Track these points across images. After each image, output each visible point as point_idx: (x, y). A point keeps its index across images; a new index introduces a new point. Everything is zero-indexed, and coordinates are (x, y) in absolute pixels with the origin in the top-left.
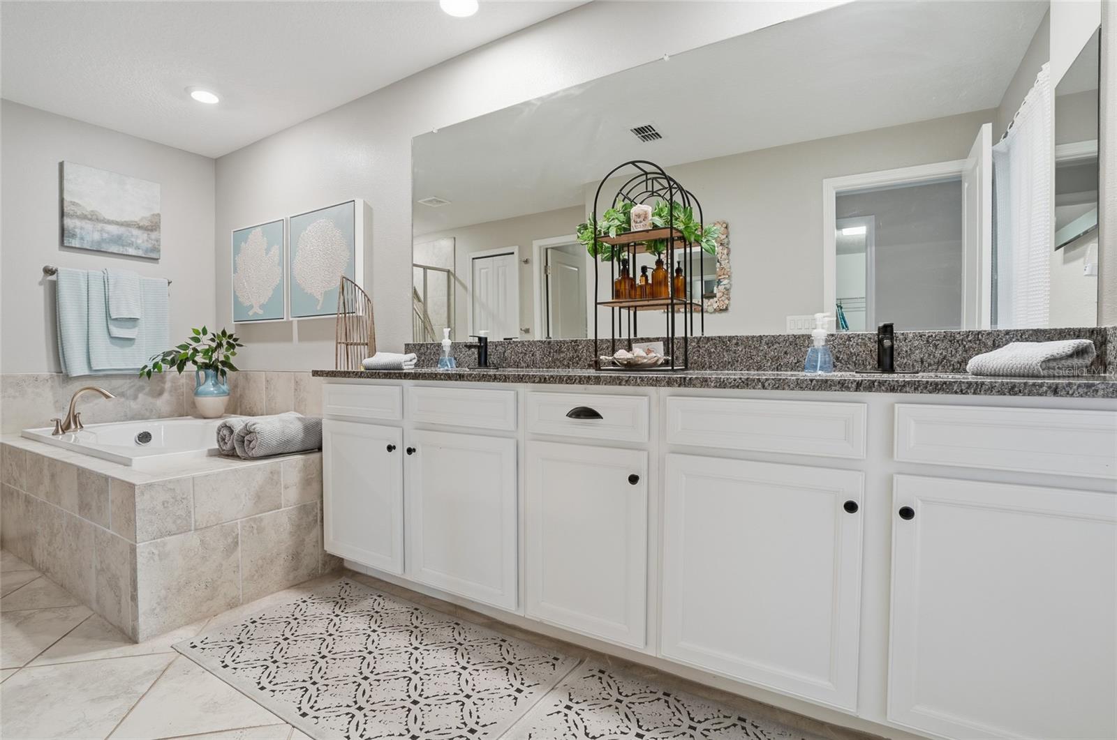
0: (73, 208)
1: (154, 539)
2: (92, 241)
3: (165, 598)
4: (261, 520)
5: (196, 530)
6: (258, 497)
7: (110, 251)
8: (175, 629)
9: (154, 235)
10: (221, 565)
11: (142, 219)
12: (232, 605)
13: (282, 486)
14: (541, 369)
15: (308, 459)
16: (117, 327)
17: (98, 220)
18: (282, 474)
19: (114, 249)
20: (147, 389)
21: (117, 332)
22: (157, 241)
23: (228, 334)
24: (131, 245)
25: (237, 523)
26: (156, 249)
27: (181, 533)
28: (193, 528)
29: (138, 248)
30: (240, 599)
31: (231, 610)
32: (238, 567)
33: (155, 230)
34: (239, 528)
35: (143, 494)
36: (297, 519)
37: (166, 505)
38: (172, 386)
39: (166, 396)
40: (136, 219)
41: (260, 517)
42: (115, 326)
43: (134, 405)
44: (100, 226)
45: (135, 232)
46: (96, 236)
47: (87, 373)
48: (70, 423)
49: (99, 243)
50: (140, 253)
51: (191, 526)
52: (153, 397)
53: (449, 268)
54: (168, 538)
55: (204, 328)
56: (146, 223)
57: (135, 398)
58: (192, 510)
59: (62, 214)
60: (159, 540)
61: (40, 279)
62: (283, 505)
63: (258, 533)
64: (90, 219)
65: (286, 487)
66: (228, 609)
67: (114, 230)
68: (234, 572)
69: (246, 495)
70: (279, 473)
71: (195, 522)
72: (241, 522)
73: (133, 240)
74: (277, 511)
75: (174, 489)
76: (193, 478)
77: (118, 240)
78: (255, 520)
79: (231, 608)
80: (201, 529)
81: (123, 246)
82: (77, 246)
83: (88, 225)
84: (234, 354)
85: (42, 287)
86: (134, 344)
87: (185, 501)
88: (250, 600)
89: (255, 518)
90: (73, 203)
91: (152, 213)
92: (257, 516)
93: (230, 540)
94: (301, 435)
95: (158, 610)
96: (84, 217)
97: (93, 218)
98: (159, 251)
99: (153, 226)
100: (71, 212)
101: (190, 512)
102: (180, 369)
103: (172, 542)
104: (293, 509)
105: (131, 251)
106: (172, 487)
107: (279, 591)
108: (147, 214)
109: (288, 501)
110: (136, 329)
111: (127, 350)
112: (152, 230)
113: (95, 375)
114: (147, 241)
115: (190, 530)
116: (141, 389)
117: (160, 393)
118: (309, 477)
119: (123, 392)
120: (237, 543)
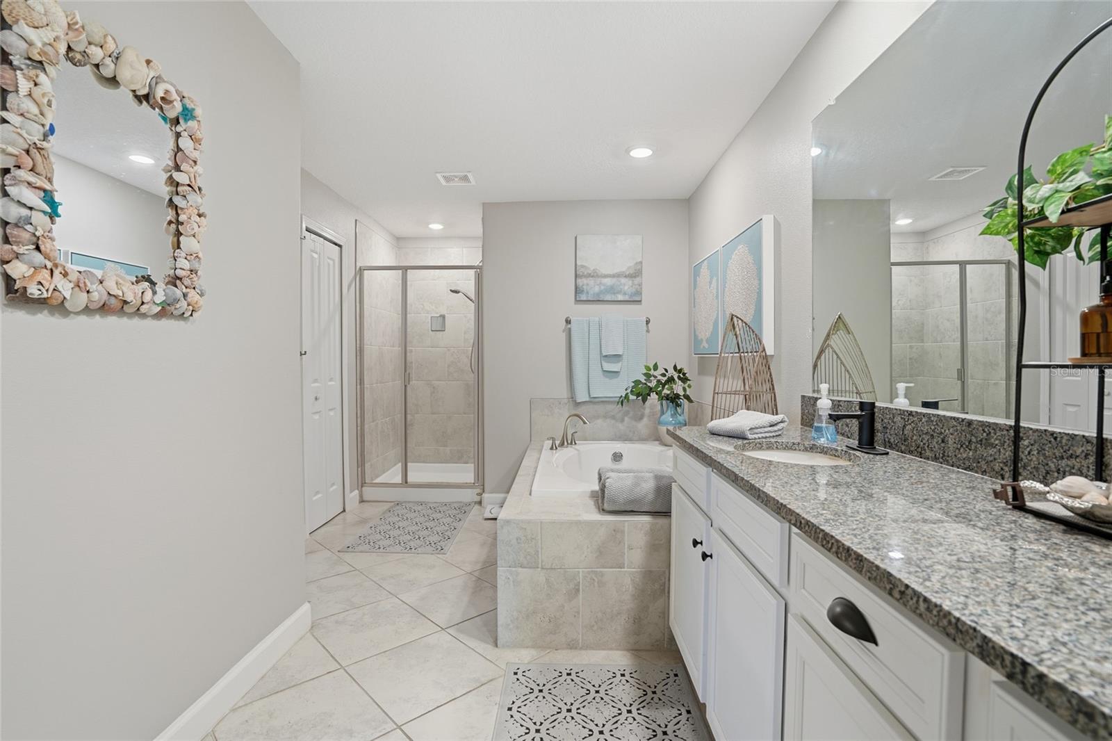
0: (582, 270)
1: (510, 567)
2: (594, 294)
3: (517, 619)
4: (602, 575)
5: (542, 568)
6: (601, 552)
7: (605, 299)
8: (524, 647)
9: (637, 280)
10: (563, 606)
11: (629, 268)
12: (572, 646)
13: (626, 546)
14: (955, 469)
15: (657, 523)
16: (608, 362)
17: (598, 276)
18: (626, 534)
19: (608, 298)
20: (631, 414)
21: (608, 367)
22: (639, 285)
23: (678, 368)
24: (619, 292)
25: (579, 572)
26: (639, 293)
27: (530, 568)
28: (540, 566)
29: (625, 294)
30: (579, 644)
31: (570, 651)
32: (578, 613)
33: (638, 276)
34: (581, 576)
35: (502, 527)
36: (640, 584)
37: (519, 541)
38: (650, 412)
39: (645, 420)
40: (624, 269)
41: (601, 572)
42: (605, 362)
43: (622, 427)
44: (598, 280)
45: (623, 280)
46: (597, 289)
47: (588, 400)
48: (564, 442)
49: (598, 294)
50: (627, 298)
51: (538, 564)
52: (636, 420)
53: (1009, 258)
54: (520, 569)
55: (656, 363)
56: (631, 271)
57: (622, 421)
58: (540, 550)
59: (576, 276)
60: (514, 569)
61: (563, 328)
62: (626, 565)
63: (599, 587)
64: (592, 277)
65: (630, 548)
66: (567, 648)
67: (608, 281)
68: (575, 616)
69: (588, 547)
70: (623, 532)
71: (542, 562)
72: (583, 571)
73: (621, 287)
74: (620, 570)
75: (525, 529)
76: (541, 522)
77: (612, 290)
78: (595, 573)
79: (571, 649)
80: (547, 569)
81: (614, 293)
82: (585, 299)
83: (591, 281)
84: (689, 386)
85: (564, 334)
86: (618, 376)
87: (534, 541)
88: (587, 647)
89: (597, 571)
90: (583, 266)
91: (635, 262)
92: (598, 570)
93: (572, 586)
94: (651, 497)
95: (511, 626)
96: (589, 276)
97: (594, 275)
98: (641, 294)
99: (636, 274)
100: (581, 274)
101: (538, 551)
102: (644, 400)
103: (524, 573)
104: (637, 572)
105: (620, 297)
106: (525, 527)
107: (617, 650)
108: (631, 264)
109: (632, 562)
110: (620, 364)
111: (615, 381)
112: (635, 277)
113: (593, 401)
114: (632, 286)
115: (538, 568)
116: (627, 413)
117: (641, 418)
118: (657, 542)
119: (613, 416)
120: (578, 590)
